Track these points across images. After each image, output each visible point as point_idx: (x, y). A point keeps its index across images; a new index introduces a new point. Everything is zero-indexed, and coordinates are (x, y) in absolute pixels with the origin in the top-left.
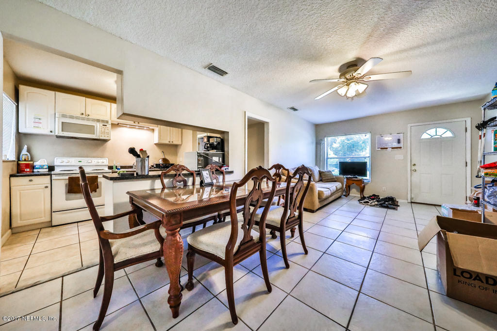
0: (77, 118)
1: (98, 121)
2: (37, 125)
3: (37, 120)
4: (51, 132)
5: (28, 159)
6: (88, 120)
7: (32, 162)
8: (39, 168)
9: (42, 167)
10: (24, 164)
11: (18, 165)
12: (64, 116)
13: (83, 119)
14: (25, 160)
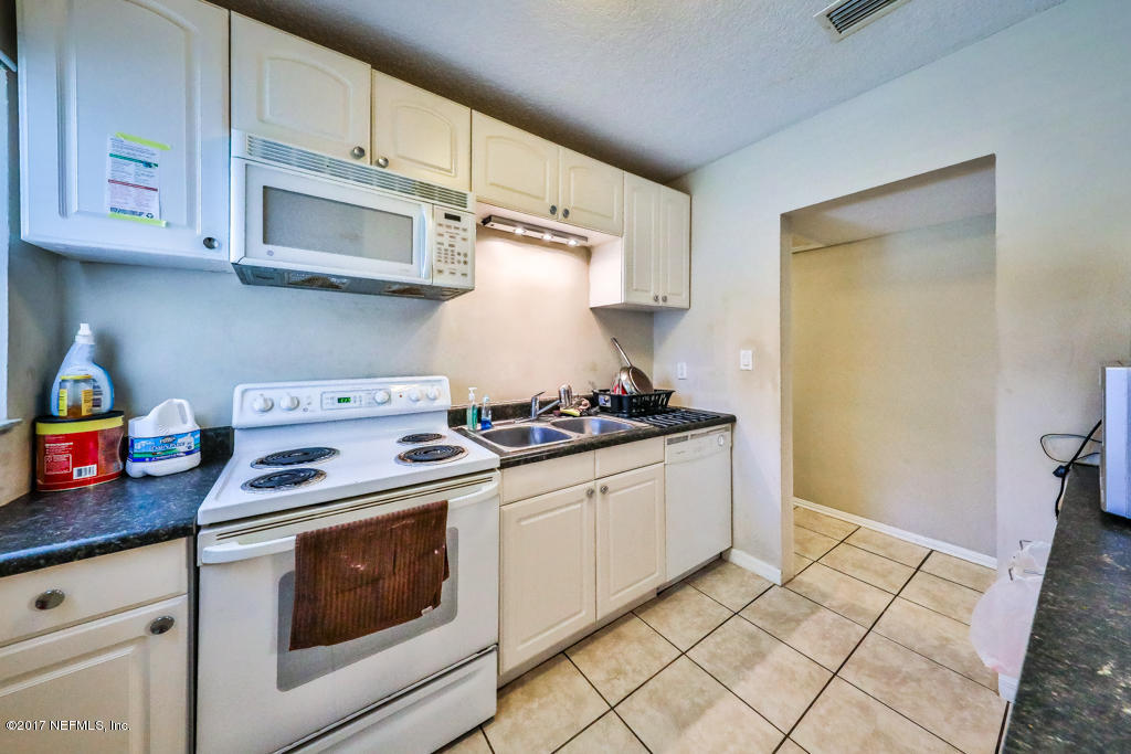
0: (337, 169)
1: (427, 191)
2: (130, 200)
3: (131, 171)
4: (209, 243)
5: (97, 403)
6: (388, 183)
7: (117, 422)
8: (154, 457)
9: (165, 446)
10: (67, 438)
11: (36, 444)
12: (274, 152)
13: (363, 177)
14: (75, 415)
